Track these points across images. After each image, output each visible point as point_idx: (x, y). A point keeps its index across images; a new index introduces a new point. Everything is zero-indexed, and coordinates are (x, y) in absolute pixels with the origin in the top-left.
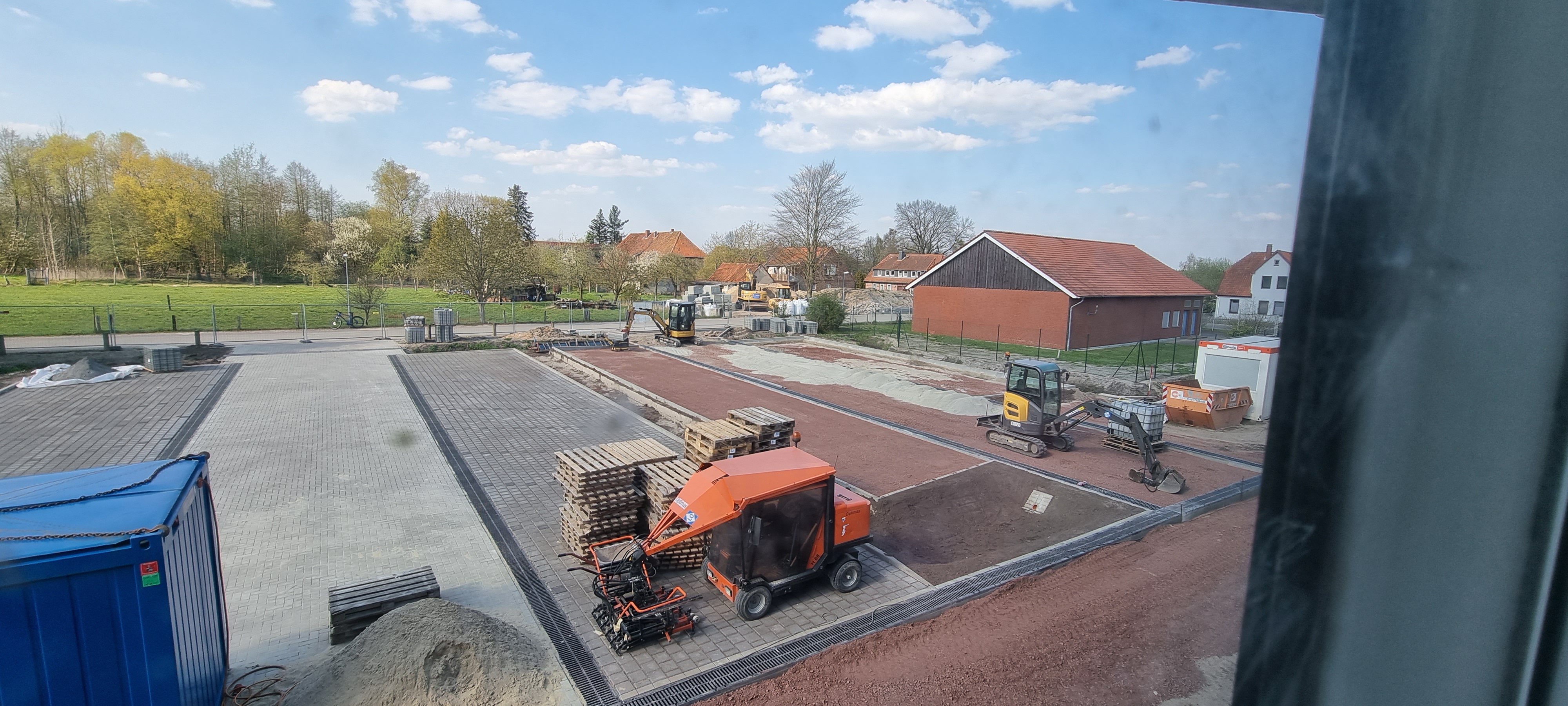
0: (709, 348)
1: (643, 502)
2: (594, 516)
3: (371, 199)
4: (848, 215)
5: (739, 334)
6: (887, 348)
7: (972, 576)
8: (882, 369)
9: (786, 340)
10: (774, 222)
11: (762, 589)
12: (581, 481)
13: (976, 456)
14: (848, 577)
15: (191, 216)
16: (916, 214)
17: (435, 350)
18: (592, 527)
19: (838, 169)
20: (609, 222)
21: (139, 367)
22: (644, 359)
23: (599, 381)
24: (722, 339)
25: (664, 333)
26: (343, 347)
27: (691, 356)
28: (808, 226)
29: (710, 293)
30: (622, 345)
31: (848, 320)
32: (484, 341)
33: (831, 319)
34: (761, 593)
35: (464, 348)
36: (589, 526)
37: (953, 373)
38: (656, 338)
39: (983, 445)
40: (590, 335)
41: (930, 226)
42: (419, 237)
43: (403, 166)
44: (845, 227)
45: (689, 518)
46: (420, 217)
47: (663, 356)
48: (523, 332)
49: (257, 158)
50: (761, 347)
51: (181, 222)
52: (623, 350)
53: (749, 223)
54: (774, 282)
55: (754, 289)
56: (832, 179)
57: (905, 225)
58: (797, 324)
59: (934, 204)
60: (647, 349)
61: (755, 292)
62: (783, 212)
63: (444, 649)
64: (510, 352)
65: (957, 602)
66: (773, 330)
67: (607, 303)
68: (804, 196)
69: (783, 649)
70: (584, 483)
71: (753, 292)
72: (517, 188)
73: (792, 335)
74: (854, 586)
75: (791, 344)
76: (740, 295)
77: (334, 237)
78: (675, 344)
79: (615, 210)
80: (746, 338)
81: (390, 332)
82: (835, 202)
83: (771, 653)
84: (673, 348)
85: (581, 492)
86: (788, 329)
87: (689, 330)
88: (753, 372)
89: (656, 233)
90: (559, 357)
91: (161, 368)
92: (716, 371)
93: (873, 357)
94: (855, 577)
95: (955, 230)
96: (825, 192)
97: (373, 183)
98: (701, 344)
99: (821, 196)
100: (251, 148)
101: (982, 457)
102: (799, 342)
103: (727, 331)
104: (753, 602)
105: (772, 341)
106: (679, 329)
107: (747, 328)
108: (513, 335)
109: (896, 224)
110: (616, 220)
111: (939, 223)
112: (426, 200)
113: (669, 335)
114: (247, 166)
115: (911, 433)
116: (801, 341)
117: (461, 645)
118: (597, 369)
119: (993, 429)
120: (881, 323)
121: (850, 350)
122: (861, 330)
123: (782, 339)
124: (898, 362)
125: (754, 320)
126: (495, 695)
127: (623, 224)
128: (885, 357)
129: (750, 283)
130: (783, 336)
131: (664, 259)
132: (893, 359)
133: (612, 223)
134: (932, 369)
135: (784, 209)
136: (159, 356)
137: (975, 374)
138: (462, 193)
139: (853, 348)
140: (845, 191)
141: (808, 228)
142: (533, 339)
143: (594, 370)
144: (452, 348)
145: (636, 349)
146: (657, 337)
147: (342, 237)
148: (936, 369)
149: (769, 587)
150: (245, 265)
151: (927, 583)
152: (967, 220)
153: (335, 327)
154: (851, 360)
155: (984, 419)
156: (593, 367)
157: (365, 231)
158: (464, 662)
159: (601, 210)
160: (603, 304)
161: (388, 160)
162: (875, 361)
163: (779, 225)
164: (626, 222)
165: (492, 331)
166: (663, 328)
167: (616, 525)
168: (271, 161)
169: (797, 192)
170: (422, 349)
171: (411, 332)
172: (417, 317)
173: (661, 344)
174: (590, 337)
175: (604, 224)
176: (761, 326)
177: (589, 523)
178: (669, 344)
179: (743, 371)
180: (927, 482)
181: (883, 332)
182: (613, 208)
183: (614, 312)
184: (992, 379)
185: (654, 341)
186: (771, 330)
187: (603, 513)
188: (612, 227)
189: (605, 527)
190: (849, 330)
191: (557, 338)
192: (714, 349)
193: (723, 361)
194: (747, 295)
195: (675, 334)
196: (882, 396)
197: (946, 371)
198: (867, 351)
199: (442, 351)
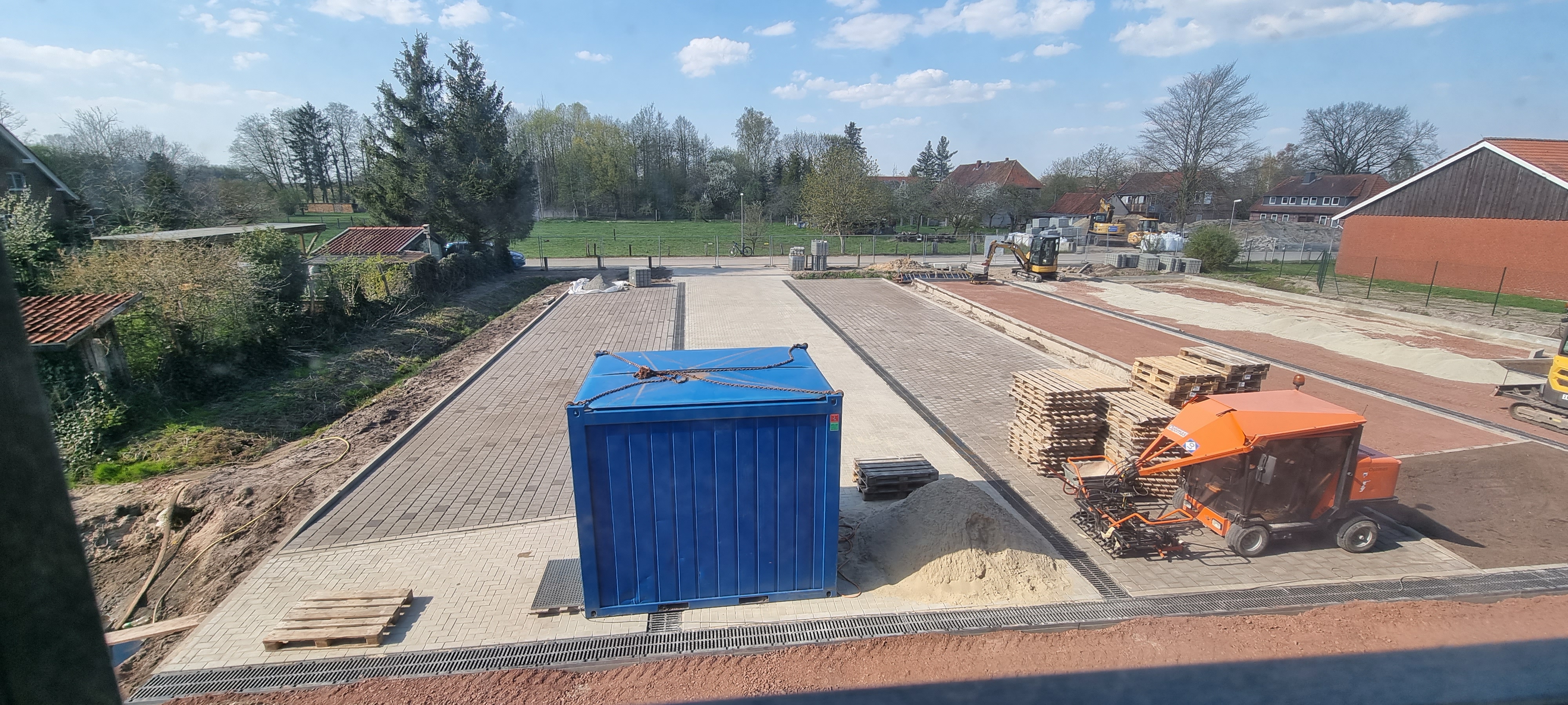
0: (1074, 284)
1: (1101, 427)
2: (1056, 433)
3: (733, 145)
4: (1245, 130)
5: (1101, 271)
6: (1303, 291)
7: (1539, 568)
8: (1305, 317)
9: (1162, 279)
10: (1141, 144)
11: (1260, 529)
12: (1047, 400)
13: (1497, 432)
14: (1361, 537)
15: (616, 166)
16: (1337, 121)
17: (813, 277)
18: (1052, 444)
19: (1238, 73)
20: (937, 154)
21: (625, 282)
22: (1007, 294)
23: (971, 312)
24: (1083, 276)
25: (1024, 268)
26: (745, 273)
27: (1056, 292)
28: (1186, 146)
29: (1057, 226)
30: (981, 279)
31: (1241, 258)
32: (851, 270)
33: (1220, 256)
34: (1257, 532)
35: (836, 276)
36: (1050, 442)
37: (1424, 328)
38: (1013, 272)
39: (1504, 418)
40: (945, 268)
41: (1359, 137)
42: (771, 176)
43: (760, 113)
44: (1239, 146)
45: (1189, 447)
46: (772, 159)
47: (1026, 291)
48: (883, 264)
49: (656, 115)
50: (1135, 285)
51: (611, 171)
52: (982, 284)
53: (1099, 147)
54: (1130, 213)
55: (1110, 221)
56: (1228, 86)
57: (1317, 137)
58: (1174, 261)
59: (1370, 106)
60: (1005, 283)
61: (1111, 225)
62: (1155, 132)
63: (977, 519)
64: (879, 281)
65: (1522, 592)
66: (1142, 266)
67: (946, 236)
68: (1185, 110)
69: (1292, 590)
70: (1051, 402)
71: (1109, 224)
72: (852, 125)
73: (1168, 273)
74: (1366, 548)
75: (1168, 284)
76: (1092, 228)
77: (708, 180)
78: (1036, 279)
79: (943, 142)
80: (1110, 275)
81: (778, 260)
82: (1228, 114)
83: (1279, 592)
84: (1034, 284)
85: (1047, 410)
86: (1162, 267)
87: (1052, 265)
88: (1135, 312)
89: (988, 162)
90: (924, 288)
91: (641, 284)
92: (1092, 309)
93: (1287, 303)
94: (1369, 539)
95: (1401, 140)
96: (1216, 103)
97: (736, 130)
98: (1064, 280)
99: (1209, 109)
100: (652, 107)
101: (1507, 434)
102: (1177, 281)
103: (1087, 268)
104: (1249, 540)
105: (1144, 280)
106: (1041, 264)
107: (1110, 265)
108: (875, 266)
109: (1303, 136)
110: (944, 151)
111: (1373, 132)
112: (777, 142)
113: (1029, 270)
114: (649, 123)
115: (1382, 395)
116: (1181, 281)
117: (987, 519)
118: (966, 300)
119: (1525, 402)
120: (1287, 263)
121: (1250, 293)
122: (1260, 271)
123: (1153, 278)
124: (1327, 310)
125: (1120, 256)
126: (1020, 565)
127: (951, 155)
128: (1305, 303)
129: (1105, 215)
130: (1155, 274)
131: (1002, 191)
132: (1319, 305)
133: (939, 155)
134: (1384, 320)
135: (1156, 127)
136: (639, 275)
137: (1460, 331)
138: (808, 134)
139: (1253, 290)
140: (1245, 100)
141: (1186, 149)
142: (892, 270)
143: (964, 301)
144: (827, 276)
145: (993, 283)
146: (1015, 271)
147: (716, 178)
148: (1394, 322)
149: (1268, 529)
150: (650, 205)
151: (1470, 564)
152: (1425, 125)
153: (732, 256)
154: (1256, 305)
155: (1504, 388)
156: (963, 298)
157: (732, 172)
158: (991, 533)
159: (930, 142)
160: (943, 237)
161: (749, 108)
162: (1292, 308)
163: (1148, 148)
164: (954, 153)
165: (857, 262)
166: (1023, 262)
167: (1074, 444)
168: (666, 117)
169: (1176, 106)
170: (803, 276)
171: (794, 261)
172: (799, 248)
173: (1019, 279)
174: (945, 270)
175: (932, 156)
176: (1128, 263)
177: (1050, 439)
178: (1028, 279)
179: (1122, 310)
180: (1430, 453)
181: (1292, 274)
182: (942, 140)
183: (954, 245)
184: (1491, 338)
185: (1011, 276)
186: (1139, 267)
187: (1064, 432)
188: (940, 159)
189: (1064, 445)
190: (1242, 270)
191: (914, 270)
192: (1078, 286)
193: (1095, 299)
194: (1101, 228)
195: (1036, 268)
196: (1320, 348)
197: (1409, 325)
198: (1279, 295)
199: (818, 278)
